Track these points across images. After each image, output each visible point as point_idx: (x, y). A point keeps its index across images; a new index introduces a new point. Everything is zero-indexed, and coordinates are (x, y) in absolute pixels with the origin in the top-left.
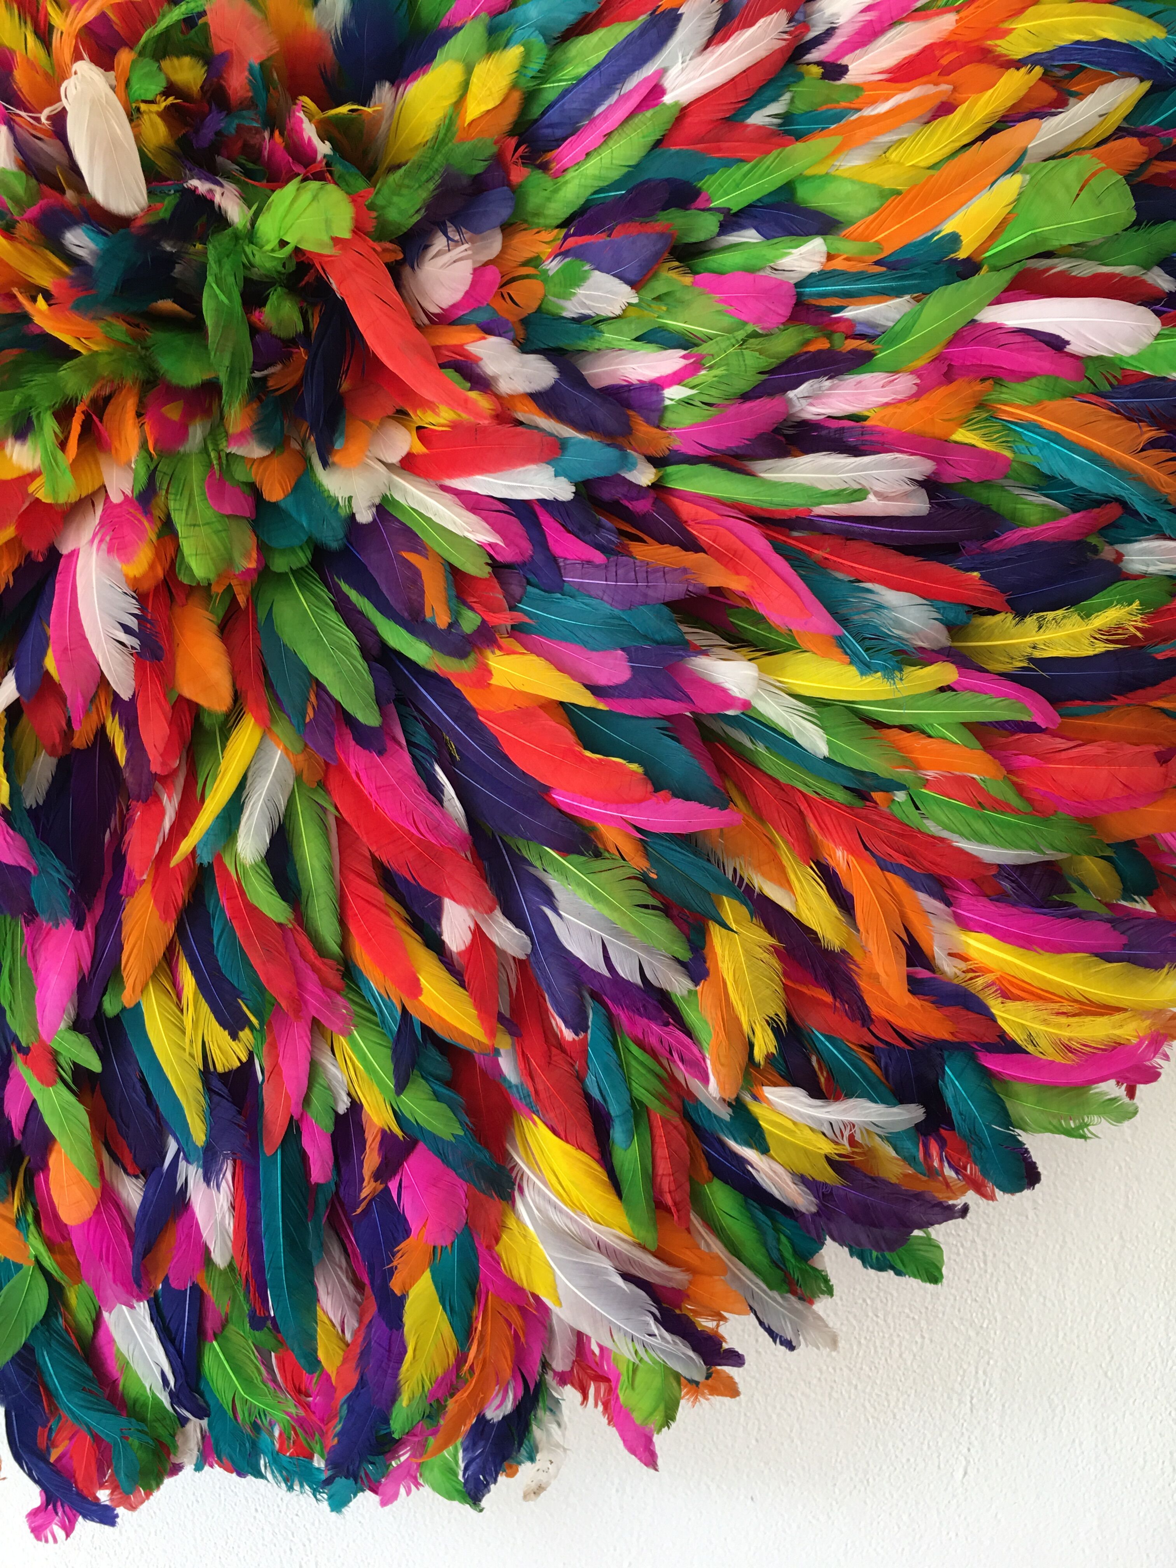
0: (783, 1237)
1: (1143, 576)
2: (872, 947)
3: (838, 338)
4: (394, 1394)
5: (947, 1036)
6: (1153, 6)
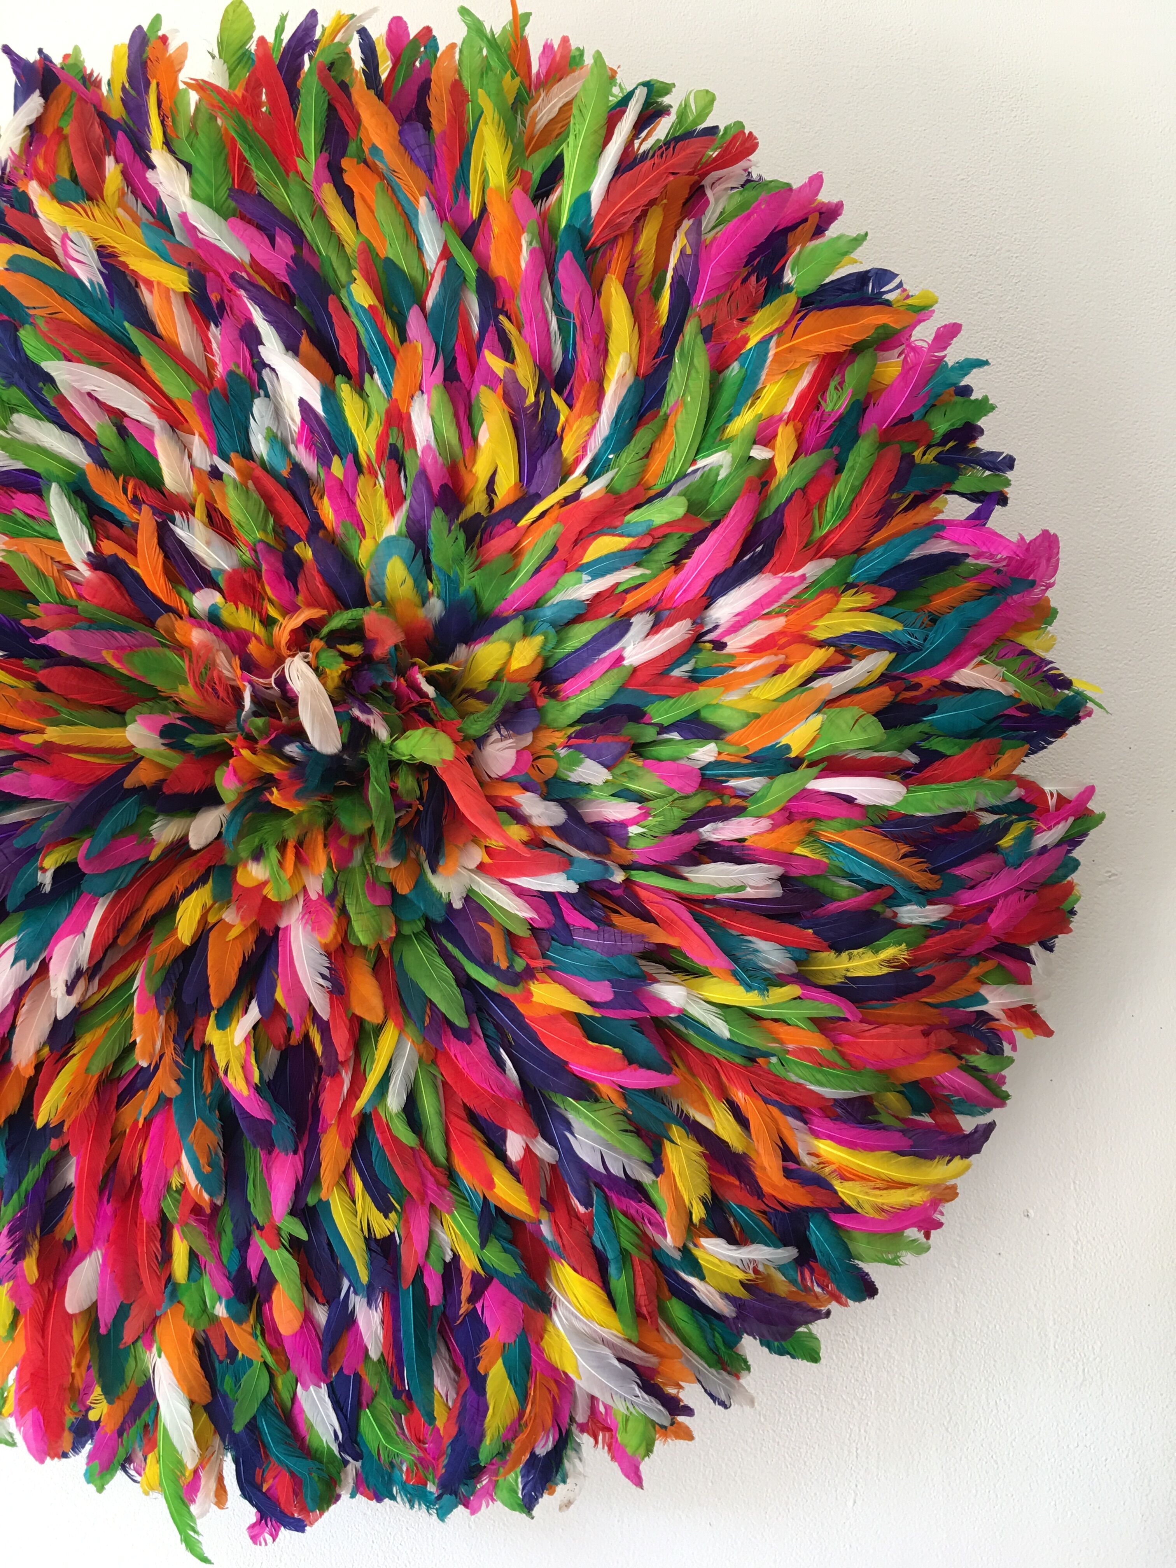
0: (717, 1335)
1: (909, 926)
2: (761, 1151)
3: (726, 798)
4: (482, 1436)
5: (809, 1204)
6: (895, 610)
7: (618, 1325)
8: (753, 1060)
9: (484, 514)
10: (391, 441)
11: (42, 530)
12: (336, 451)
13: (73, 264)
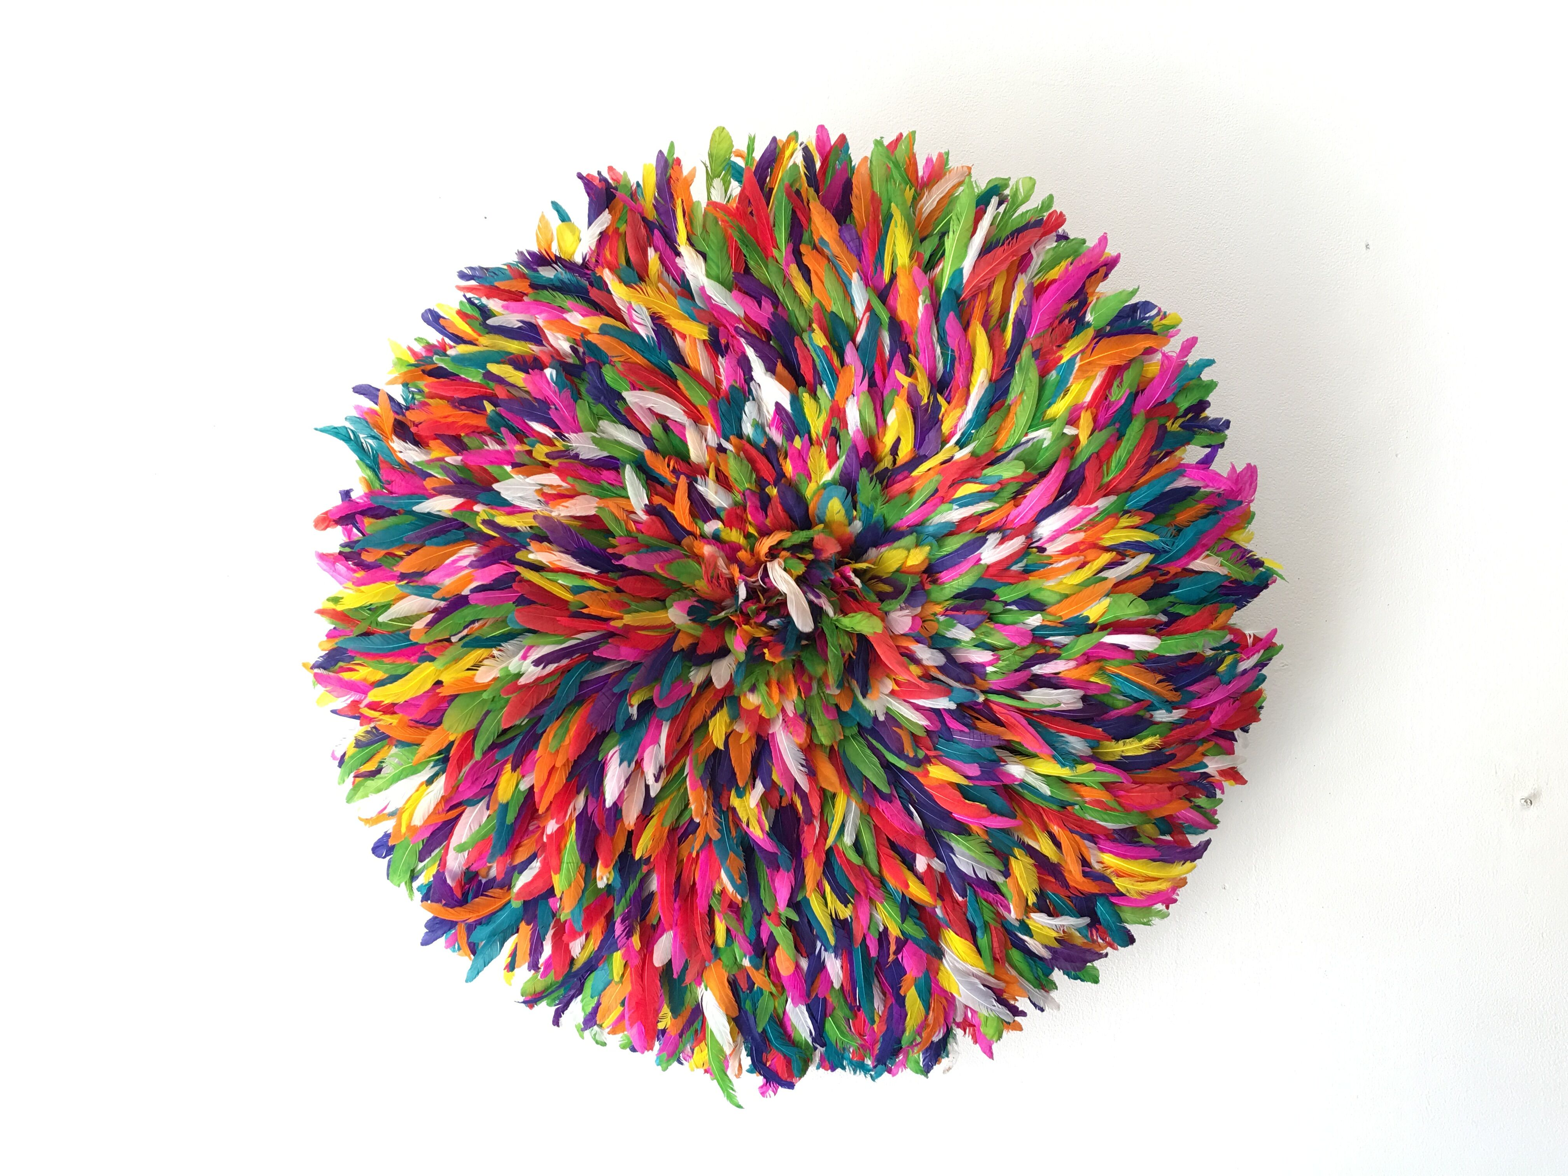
0: (1039, 969)
1: (1160, 724)
2: (1069, 861)
3: (1047, 648)
4: (904, 1031)
5: (1097, 892)
6: (1154, 527)
7: (983, 965)
8: (1064, 808)
9: (890, 467)
10: (833, 425)
11: (618, 492)
12: (796, 432)
13: (636, 326)
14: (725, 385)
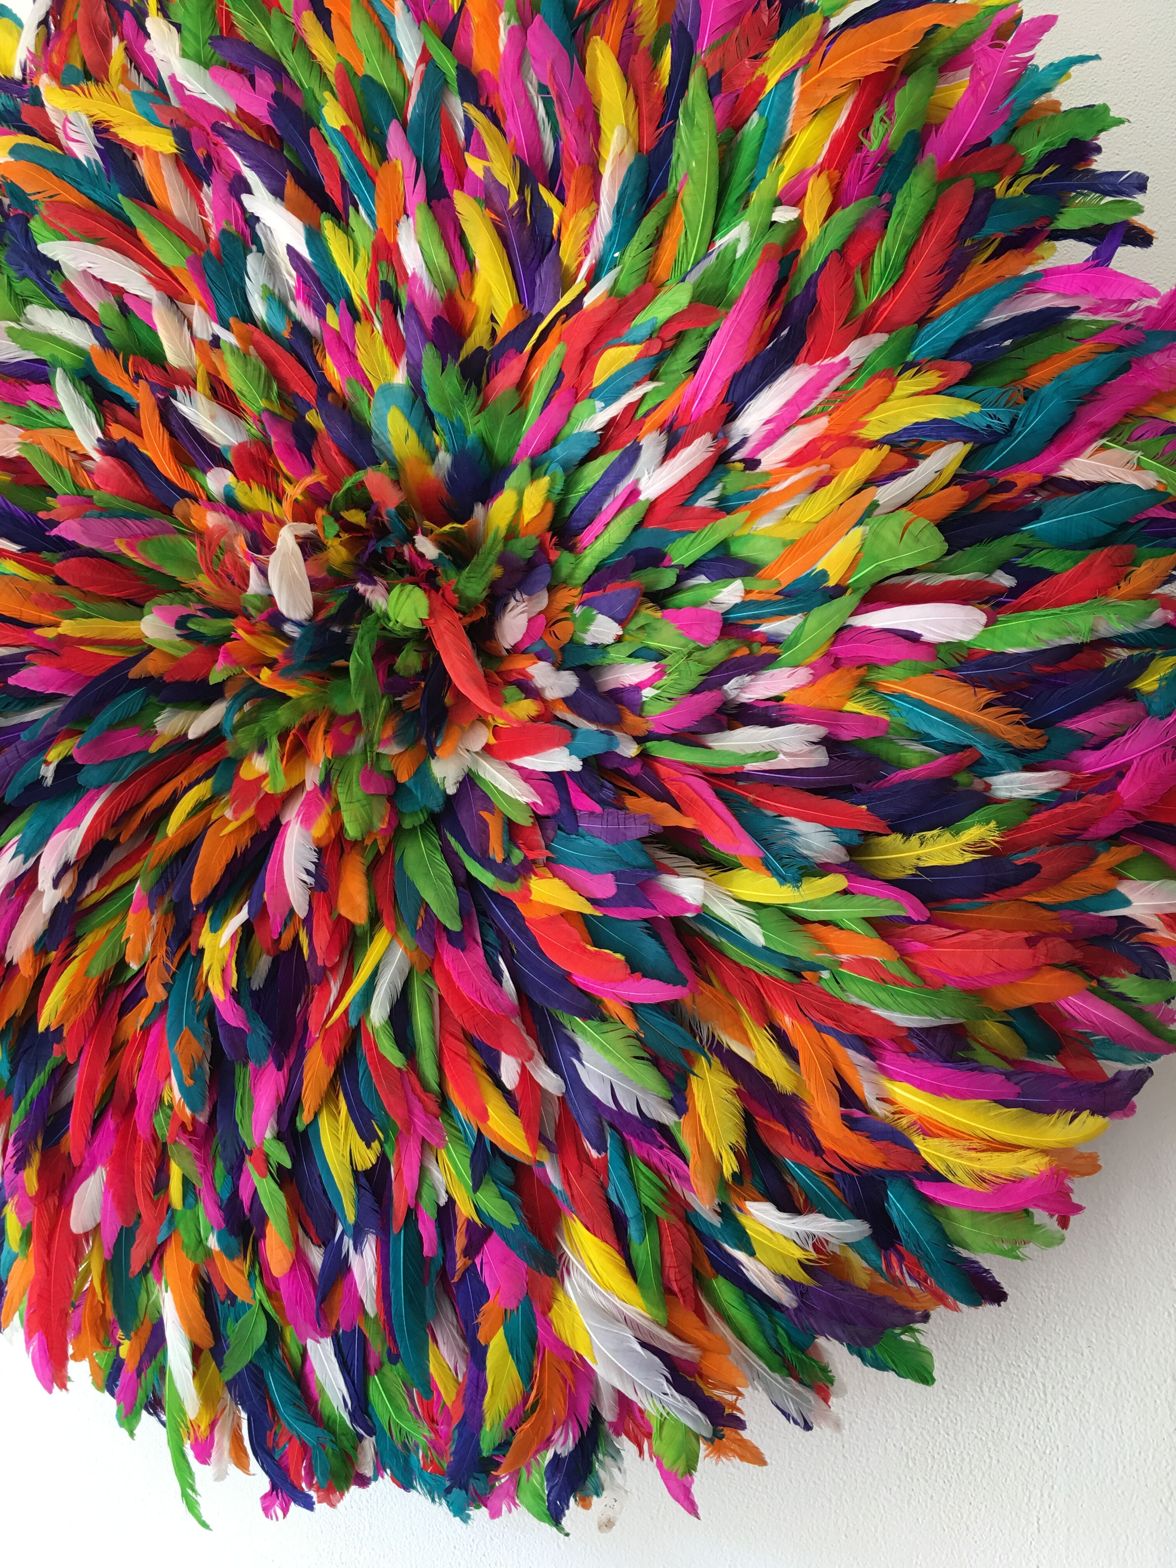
0: (779, 1329)
1: (1009, 800)
3: (756, 646)
5: (884, 1166)
6: (970, 390)
8: (799, 975)
9: (488, 348)
10: (381, 278)
12: (328, 299)
13: (73, 145)
14: (213, 233)
